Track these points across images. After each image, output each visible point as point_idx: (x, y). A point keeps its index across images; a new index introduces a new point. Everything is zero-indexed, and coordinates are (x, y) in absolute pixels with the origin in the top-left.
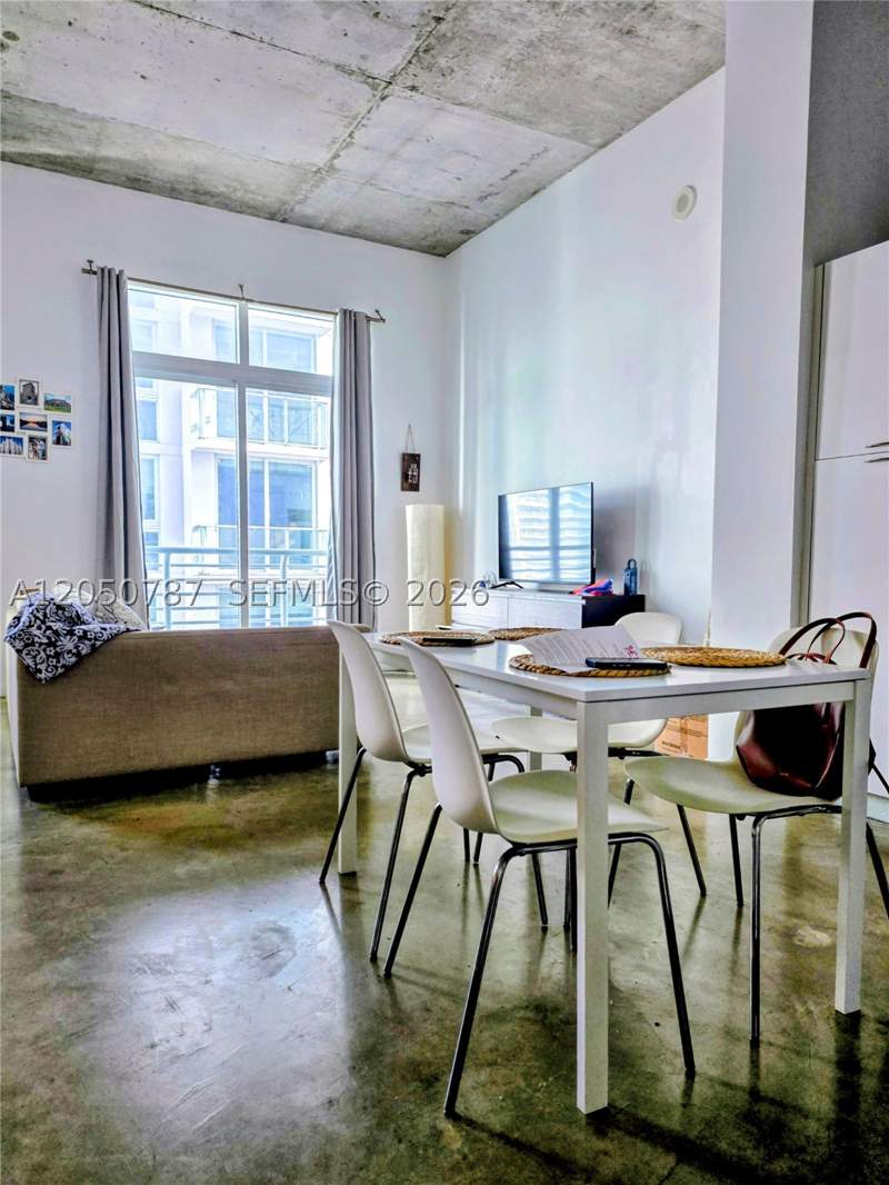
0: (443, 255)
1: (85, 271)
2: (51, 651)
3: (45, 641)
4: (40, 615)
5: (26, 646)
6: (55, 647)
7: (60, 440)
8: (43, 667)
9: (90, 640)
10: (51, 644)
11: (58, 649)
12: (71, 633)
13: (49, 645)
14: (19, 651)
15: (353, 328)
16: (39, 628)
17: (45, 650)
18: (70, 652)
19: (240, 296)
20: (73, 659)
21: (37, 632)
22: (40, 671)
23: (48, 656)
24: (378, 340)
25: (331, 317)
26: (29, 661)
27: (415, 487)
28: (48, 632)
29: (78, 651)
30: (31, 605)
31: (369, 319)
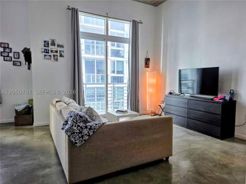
0: (156, 6)
1: (67, 9)
2: (80, 135)
3: (78, 131)
4: (75, 121)
5: (72, 134)
6: (81, 133)
7: (61, 56)
8: (78, 141)
9: (92, 129)
10: (80, 132)
11: (83, 134)
12: (86, 127)
13: (79, 133)
14: (69, 136)
15: (135, 25)
16: (75, 126)
17: (78, 135)
18: (86, 135)
19: (107, 16)
20: (88, 137)
21: (75, 128)
22: (77, 143)
23: (80, 137)
24: (140, 27)
25: (129, 22)
26: (73, 139)
27: (148, 67)
28: (79, 128)
29: (89, 134)
30: (71, 117)
31: (139, 23)
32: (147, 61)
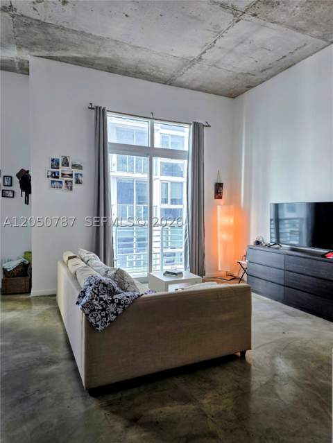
0: (234, 98)
1: (89, 108)
2: (103, 314)
3: (101, 308)
4: (96, 291)
5: (91, 311)
7: (78, 182)
8: (99, 323)
9: (122, 305)
10: (104, 310)
11: (107, 312)
12: (113, 301)
13: (102, 310)
14: (87, 315)
15: (198, 130)
16: (96, 300)
17: (100, 314)
18: (112, 313)
19: (152, 117)
20: (115, 317)
21: (96, 303)
22: (98, 326)
23: (102, 317)
24: (206, 133)
25: (188, 126)
26: (92, 320)
27: (220, 198)
28: (101, 302)
29: (117, 313)
30: (91, 285)
31: (204, 126)
32: (219, 187)
